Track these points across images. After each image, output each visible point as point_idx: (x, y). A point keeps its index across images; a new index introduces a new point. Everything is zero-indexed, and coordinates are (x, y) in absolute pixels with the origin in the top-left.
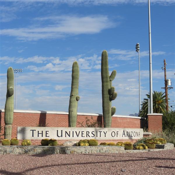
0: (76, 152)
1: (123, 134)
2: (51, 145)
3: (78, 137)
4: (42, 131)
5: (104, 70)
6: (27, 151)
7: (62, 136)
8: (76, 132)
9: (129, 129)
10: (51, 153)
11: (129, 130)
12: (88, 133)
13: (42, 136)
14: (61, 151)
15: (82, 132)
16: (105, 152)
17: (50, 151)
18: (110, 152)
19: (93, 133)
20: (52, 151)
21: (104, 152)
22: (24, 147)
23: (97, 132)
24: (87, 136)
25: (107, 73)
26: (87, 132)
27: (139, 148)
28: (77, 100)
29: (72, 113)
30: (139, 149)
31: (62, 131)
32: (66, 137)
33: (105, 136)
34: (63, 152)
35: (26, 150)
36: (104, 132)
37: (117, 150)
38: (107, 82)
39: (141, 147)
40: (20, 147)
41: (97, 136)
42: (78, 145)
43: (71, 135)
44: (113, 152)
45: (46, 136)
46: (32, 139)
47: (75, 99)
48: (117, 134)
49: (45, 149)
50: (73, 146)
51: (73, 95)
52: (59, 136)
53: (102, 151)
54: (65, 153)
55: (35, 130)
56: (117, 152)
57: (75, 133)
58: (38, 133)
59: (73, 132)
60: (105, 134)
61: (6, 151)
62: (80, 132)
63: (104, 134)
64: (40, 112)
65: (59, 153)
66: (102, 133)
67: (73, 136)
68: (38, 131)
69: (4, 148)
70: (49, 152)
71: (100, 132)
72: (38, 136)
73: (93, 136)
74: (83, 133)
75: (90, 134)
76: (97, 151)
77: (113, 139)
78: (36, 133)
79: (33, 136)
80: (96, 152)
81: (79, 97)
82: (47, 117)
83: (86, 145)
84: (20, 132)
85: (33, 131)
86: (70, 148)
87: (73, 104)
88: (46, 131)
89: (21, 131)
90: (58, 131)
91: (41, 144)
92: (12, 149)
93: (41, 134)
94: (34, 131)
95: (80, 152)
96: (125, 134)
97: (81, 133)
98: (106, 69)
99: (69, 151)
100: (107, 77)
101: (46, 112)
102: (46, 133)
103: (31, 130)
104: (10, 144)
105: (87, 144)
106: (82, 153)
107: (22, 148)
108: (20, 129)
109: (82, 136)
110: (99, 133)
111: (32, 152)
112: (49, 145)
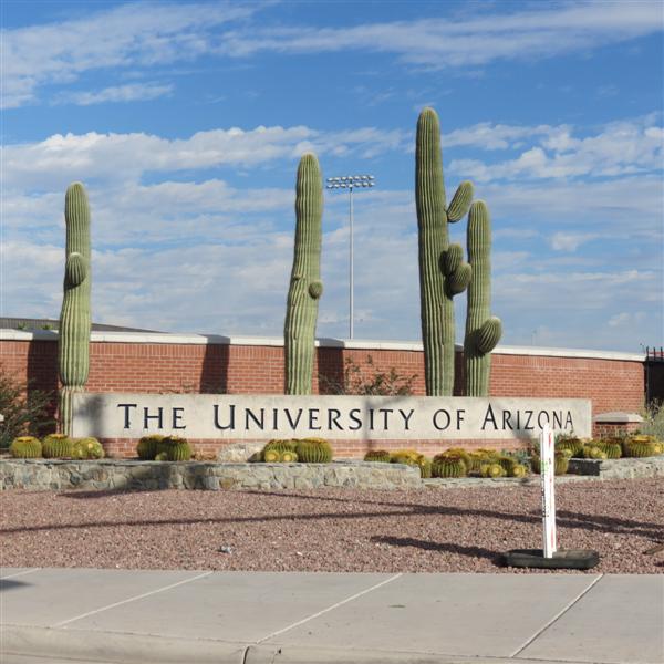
0: (239, 484)
1: (486, 420)
2: (164, 459)
3: (294, 428)
4: (161, 409)
5: (424, 181)
6: (78, 479)
7: (232, 426)
8: (287, 411)
9: (516, 400)
10: (156, 484)
11: (516, 406)
12: (334, 415)
13: (161, 427)
14: (190, 479)
15: (311, 411)
16: (346, 483)
17: (150, 478)
18: (364, 486)
19: (355, 414)
20: (157, 478)
21: (341, 483)
22: (68, 465)
23: (372, 411)
24: (330, 428)
25: (436, 192)
26: (330, 411)
27: (488, 469)
28: (314, 296)
29: (294, 341)
30: (489, 476)
31: (232, 407)
32: (247, 428)
33: (407, 428)
34: (196, 483)
35: (75, 475)
36: (401, 411)
37: (390, 479)
38: (437, 225)
39: (496, 469)
40: (55, 464)
41: (372, 428)
42: (259, 457)
43: (269, 423)
44: (375, 486)
45: (175, 427)
46: (126, 437)
47: (306, 292)
48: (459, 419)
49: (135, 471)
50: (249, 461)
51: (297, 279)
52: (221, 425)
53: (331, 481)
54: (204, 488)
55: (135, 406)
56: (391, 485)
57: (282, 416)
58: (147, 417)
59: (276, 411)
60: (406, 419)
61: (11, 479)
62: (301, 411)
63: (404, 421)
64: (204, 341)
65: (181, 487)
66: (395, 417)
67: (275, 428)
68: (146, 409)
69: (6, 466)
70: (149, 482)
71: (386, 411)
72: (146, 427)
73: (356, 425)
74: (315, 414)
75: (345, 421)
76: (314, 481)
77: (438, 438)
78: (136, 417)
79: (127, 426)
80: (310, 485)
81: (319, 285)
82: (231, 357)
83: (287, 458)
84: (82, 413)
85: (127, 406)
86: (220, 469)
87: (298, 310)
88: (175, 410)
89: (84, 409)
90: (216, 407)
91: (137, 456)
92: (32, 473)
93: (157, 420)
94: (130, 408)
95: (254, 482)
96: (493, 420)
97: (305, 415)
98: (434, 179)
99: (217, 480)
100: (436, 209)
101: (229, 339)
102: (175, 417)
103: (120, 405)
104: (40, 453)
105: (289, 456)
106: (260, 486)
107: (63, 468)
108: (83, 401)
109: (311, 427)
110: (379, 418)
111: (92, 481)
112: (158, 457)
